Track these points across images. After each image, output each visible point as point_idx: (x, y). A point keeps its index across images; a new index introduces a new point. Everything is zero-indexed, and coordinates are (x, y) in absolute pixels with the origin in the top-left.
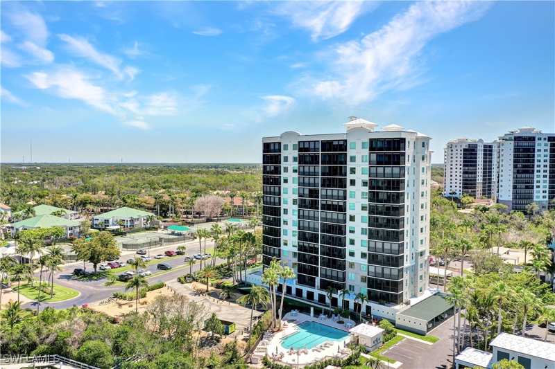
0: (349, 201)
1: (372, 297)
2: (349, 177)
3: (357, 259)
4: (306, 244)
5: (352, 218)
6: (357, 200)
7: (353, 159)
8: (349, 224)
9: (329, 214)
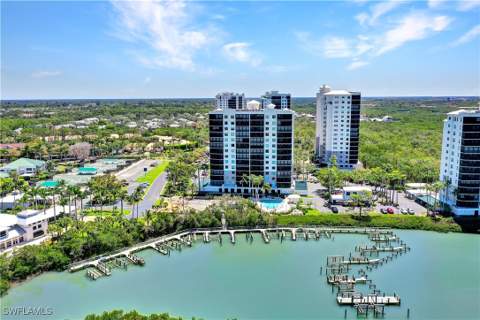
0: (265, 143)
1: (279, 186)
2: (265, 132)
3: (270, 170)
4: (241, 166)
5: (267, 151)
6: (270, 143)
7: (267, 123)
8: (266, 154)
9: (255, 150)
